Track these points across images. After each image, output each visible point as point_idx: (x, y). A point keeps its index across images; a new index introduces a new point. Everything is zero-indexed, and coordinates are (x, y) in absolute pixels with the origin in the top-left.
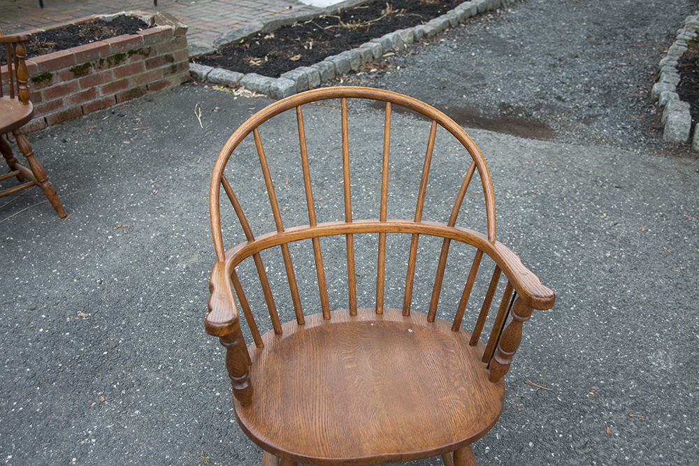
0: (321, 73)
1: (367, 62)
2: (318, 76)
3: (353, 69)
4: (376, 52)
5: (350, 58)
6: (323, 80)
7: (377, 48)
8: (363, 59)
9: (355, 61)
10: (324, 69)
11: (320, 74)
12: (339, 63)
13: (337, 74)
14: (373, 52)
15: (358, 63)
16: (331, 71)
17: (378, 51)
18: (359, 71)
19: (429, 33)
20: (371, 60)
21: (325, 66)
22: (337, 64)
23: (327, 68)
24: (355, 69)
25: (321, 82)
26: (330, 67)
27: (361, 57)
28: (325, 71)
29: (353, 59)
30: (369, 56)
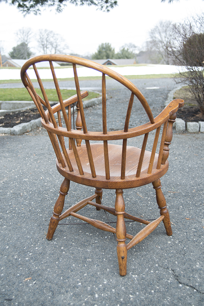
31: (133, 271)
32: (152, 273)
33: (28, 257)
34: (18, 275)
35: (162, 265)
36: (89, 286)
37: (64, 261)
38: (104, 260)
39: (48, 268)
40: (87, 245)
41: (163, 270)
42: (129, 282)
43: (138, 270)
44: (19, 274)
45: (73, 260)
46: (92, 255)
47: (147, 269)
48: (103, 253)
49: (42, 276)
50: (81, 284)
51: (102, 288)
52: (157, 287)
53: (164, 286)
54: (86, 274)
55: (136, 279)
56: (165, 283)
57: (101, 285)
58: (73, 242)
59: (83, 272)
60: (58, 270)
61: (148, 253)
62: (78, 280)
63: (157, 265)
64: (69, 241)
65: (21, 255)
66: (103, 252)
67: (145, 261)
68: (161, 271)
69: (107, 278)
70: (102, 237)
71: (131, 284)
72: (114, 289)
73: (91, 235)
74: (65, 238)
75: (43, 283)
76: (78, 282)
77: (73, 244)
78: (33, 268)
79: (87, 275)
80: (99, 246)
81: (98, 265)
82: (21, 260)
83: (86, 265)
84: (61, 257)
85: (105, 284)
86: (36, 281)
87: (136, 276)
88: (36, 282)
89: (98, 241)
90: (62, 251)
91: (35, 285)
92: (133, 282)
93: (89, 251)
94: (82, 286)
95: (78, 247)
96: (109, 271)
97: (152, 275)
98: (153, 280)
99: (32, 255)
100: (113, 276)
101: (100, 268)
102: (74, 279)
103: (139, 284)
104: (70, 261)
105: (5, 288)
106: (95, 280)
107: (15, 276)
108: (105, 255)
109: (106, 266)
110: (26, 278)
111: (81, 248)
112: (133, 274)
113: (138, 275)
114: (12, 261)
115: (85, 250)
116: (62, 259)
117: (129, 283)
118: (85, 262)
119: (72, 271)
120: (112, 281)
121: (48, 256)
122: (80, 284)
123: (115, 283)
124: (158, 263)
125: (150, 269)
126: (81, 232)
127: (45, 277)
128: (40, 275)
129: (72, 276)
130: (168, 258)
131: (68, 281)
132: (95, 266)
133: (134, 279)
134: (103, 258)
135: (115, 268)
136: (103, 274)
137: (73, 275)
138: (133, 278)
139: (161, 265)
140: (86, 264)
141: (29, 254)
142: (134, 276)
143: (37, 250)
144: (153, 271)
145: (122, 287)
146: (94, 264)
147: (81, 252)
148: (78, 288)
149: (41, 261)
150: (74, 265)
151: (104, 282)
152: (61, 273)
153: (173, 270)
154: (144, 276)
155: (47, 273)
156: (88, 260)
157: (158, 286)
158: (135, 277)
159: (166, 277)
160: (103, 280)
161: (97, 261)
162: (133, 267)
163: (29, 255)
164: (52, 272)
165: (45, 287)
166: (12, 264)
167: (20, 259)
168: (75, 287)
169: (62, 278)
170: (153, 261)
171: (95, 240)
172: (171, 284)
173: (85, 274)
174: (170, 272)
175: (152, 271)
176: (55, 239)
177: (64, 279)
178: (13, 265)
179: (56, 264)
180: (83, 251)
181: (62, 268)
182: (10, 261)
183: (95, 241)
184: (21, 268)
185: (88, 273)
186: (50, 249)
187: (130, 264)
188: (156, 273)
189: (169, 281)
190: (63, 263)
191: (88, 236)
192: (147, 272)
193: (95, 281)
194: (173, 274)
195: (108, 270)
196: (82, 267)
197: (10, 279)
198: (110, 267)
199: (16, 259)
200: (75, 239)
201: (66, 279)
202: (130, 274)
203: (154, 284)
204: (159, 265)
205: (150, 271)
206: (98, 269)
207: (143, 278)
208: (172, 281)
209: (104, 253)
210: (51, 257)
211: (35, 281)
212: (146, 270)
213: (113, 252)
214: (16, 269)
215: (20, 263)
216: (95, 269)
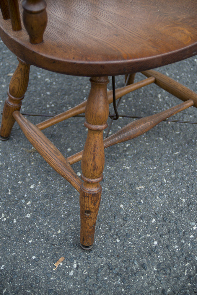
33: (27, 212)
34: (34, 257)
38: (165, 180)
44: (33, 255)
45: (112, 193)
46: (138, 175)
48: (155, 168)
50: (158, 244)
54: (154, 220)
57: (192, 236)
59: (145, 217)
62: (148, 235)
66: (152, 165)
75: (92, 262)
76: (151, 240)
78: (53, 234)
79: (156, 221)
81: (161, 195)
82: (18, 222)
83: (142, 201)
85: (196, 231)
86: (75, 262)
88: (77, 263)
89: (131, 144)
91: (80, 270)
93: (129, 168)
94: (162, 246)
96: (186, 202)
99: (31, 204)
101: (167, 199)
102: (140, 236)
106: (174, 227)
107: (28, 262)
108: (159, 170)
109: (175, 193)
111: (111, 166)
115: (119, 168)
118: (137, 193)
122: (156, 243)
129: (132, 230)
131: (132, 242)
132: (158, 198)
137: (132, 227)
140: (141, 199)
143: (35, 189)
146: (153, 194)
147: (117, 175)
149: (58, 213)
150: (121, 206)
151: (192, 226)
152: (110, 230)
156: (138, 188)
160: (188, 224)
161: (154, 185)
168: (152, 251)
178: (9, 237)
180: (117, 171)
183: (125, 146)
184: (30, 242)
197: (25, 273)
198: (182, 193)
199: (7, 222)
206: (165, 203)
211: (73, 262)
213: (168, 161)
214: (22, 245)
215: (21, 228)
216: (160, 204)
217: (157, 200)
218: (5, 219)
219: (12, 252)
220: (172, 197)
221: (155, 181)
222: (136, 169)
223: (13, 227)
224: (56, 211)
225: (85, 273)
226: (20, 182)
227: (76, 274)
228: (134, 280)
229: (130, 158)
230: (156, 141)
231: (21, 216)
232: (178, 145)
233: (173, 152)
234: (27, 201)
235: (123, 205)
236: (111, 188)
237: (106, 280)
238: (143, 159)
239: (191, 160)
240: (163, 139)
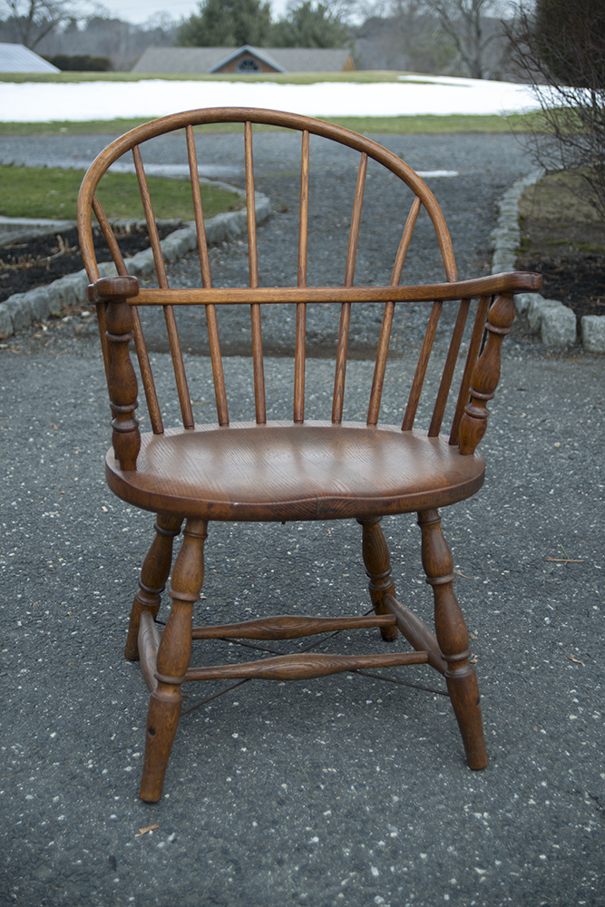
0: (13, 315)
1: (71, 305)
2: (9, 319)
3: (54, 312)
4: (79, 289)
5: (47, 296)
6: (16, 326)
7: (81, 285)
8: (64, 299)
9: (54, 303)
10: (16, 309)
11: (11, 317)
12: (35, 301)
13: (34, 320)
14: (76, 289)
15: (59, 305)
16: (26, 313)
17: (82, 289)
18: (65, 316)
19: (144, 268)
20: (74, 302)
21: (15, 305)
22: (33, 304)
23: (20, 307)
24: (57, 312)
25: (14, 329)
26: (24, 307)
27: (61, 297)
28: (19, 313)
29: (52, 299)
30: (71, 294)
31: (474, 802)
32: (533, 806)
33: (129, 764)
34: (113, 816)
35: (560, 782)
36: (347, 846)
37: (252, 774)
38: (378, 769)
39: (205, 796)
40: (313, 727)
41: (564, 797)
42: (466, 833)
43: (488, 799)
44: (113, 813)
45: (277, 769)
46: (335, 755)
47: (516, 796)
48: (371, 751)
49: (191, 820)
50: (320, 841)
51: (387, 850)
52: (555, 846)
53: (573, 841)
54: (329, 812)
55: (486, 823)
56: (577, 833)
57: (381, 843)
58: (265, 718)
59: (316, 806)
60: (238, 801)
61: (512, 748)
62: (308, 828)
63: (544, 784)
64: (250, 714)
65: (104, 757)
66: (367, 746)
67: (505, 771)
68: (558, 800)
69: (396, 822)
70: (357, 703)
71: (475, 839)
72: (424, 852)
73: (319, 695)
74: (236, 704)
75: (199, 840)
76: (309, 835)
77: (268, 722)
79: (333, 814)
80: (351, 728)
81: (362, 786)
82: (109, 773)
83: (322, 787)
84: (239, 764)
85: (393, 839)
86: (174, 834)
87: (486, 814)
88: (176, 836)
89: (347, 714)
90: (236, 743)
91: (176, 845)
92: (480, 833)
93: (323, 742)
94: (325, 845)
95: (287, 733)
96: (399, 802)
97: (533, 814)
98: (540, 827)
99: (141, 757)
100: (413, 815)
101: (368, 793)
102: (294, 827)
103: (500, 838)
104: (269, 776)
105: (81, 855)
106: (359, 828)
107: (102, 820)
108: (375, 754)
109: (386, 788)
110: (141, 825)
111: (295, 736)
112: (473, 809)
113: (491, 812)
114: (83, 777)
115: (309, 740)
116: (243, 768)
117: (467, 836)
118: (318, 776)
119: (281, 803)
120: (415, 829)
121: (195, 761)
122: (316, 839)
123: (422, 835)
124: (547, 778)
125: (525, 797)
126: (285, 687)
127: (199, 820)
128: (183, 816)
129: (284, 818)
130: (577, 764)
131: (277, 830)
132: (352, 787)
133: (482, 825)
134: (372, 765)
135: (416, 792)
136: (383, 810)
137: (288, 814)
138: (478, 821)
139: (556, 783)
140: (323, 784)
141: (130, 755)
142: (478, 815)
144: (534, 800)
145: (448, 846)
146: (347, 782)
147: (299, 749)
148: (311, 851)
149: (177, 775)
150: (284, 786)
151: (390, 832)
152: (250, 810)
153: (596, 798)
154: (509, 815)
155: (203, 810)
156: (325, 770)
157: (556, 843)
158: (484, 819)
159: (578, 818)
160: (385, 828)
161: (356, 772)
162: (472, 790)
163: (133, 759)
164: (218, 806)
165: (210, 851)
166: (82, 784)
167: (105, 771)
168: (304, 848)
169: (255, 824)
170: (531, 773)
171: (337, 710)
172: (597, 835)
173: (325, 811)
174: (588, 803)
175: (532, 802)
176: (206, 710)
177: (261, 828)
178: (88, 788)
179: (228, 783)
180: (302, 743)
181: (250, 794)
182: (74, 778)
183: (335, 715)
184: (117, 798)
185: (334, 809)
186: (197, 740)
187: (462, 782)
188: (545, 806)
189: (589, 830)
190: (246, 780)
191: (311, 700)
192: (518, 803)
193: (362, 832)
194: (597, 809)
195: (396, 799)
196: (310, 792)
197: (92, 831)
198: (400, 789)
199: (93, 770)
200: (269, 708)
201: (267, 828)
202: (467, 810)
203: (544, 837)
204: (550, 784)
205: (526, 802)
206: (362, 796)
207: (507, 822)
208: (597, 827)
209: (372, 748)
210: (207, 762)
211: (171, 834)
212: (513, 798)
213: (399, 747)
214: (102, 800)
215: (110, 781)
216: (352, 796)
217: (351, 790)
218: (91, 766)
219: (83, 804)
220: (379, 792)
221: (361, 766)
222: (337, 746)
223: (99, 778)
224: (175, 773)
225: (183, 850)
226: (135, 729)
227: (168, 848)
228: (255, 874)
229: (334, 732)
230: (396, 718)
231: (118, 767)
232: (431, 730)
233: (416, 736)
234: (134, 752)
235: (288, 785)
236: (278, 762)
237: (211, 865)
238: (356, 736)
239: (442, 752)
240: (410, 718)
